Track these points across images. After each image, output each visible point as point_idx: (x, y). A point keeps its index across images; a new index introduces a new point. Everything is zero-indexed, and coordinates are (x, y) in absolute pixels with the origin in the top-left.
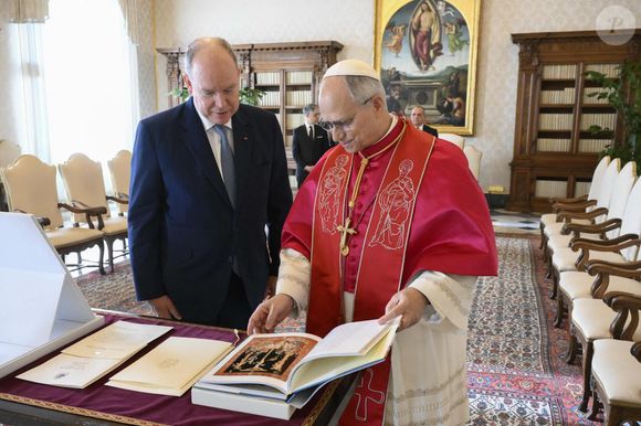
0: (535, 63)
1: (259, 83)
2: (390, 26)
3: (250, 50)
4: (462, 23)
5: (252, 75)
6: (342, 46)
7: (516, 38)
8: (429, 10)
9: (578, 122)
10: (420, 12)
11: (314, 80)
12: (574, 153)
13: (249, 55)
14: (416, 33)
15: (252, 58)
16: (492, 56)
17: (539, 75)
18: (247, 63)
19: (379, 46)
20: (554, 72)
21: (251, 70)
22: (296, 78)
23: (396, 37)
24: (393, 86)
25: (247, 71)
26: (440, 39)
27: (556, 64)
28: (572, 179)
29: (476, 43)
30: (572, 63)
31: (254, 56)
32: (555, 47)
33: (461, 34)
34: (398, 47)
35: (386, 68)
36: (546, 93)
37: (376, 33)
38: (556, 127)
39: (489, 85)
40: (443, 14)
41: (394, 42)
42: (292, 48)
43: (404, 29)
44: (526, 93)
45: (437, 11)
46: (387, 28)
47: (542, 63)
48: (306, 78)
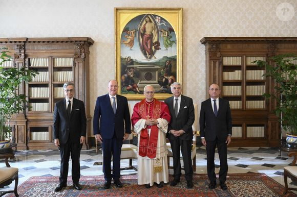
0: (219, 55)
1: (32, 65)
2: (126, 30)
3: (25, 42)
4: (171, 30)
5: (27, 60)
6: (93, 42)
7: (207, 41)
8: (150, 21)
9: (244, 91)
10: (145, 22)
11: (75, 64)
12: (243, 110)
13: (24, 46)
14: (143, 35)
15: (26, 47)
16: (190, 52)
17: (221, 62)
18: (23, 51)
19: (119, 42)
20: (229, 61)
21: (26, 56)
22: (60, 62)
23: (130, 37)
24: (130, 68)
25: (23, 56)
26: (158, 39)
27: (230, 56)
28: (244, 125)
29: (180, 42)
30: (238, 56)
31: (28, 46)
32: (229, 46)
33: (171, 37)
34: (131, 44)
35: (124, 57)
36: (225, 73)
37: (116, 34)
38: (232, 94)
39: (189, 69)
40: (159, 24)
41: (129, 40)
42: (58, 42)
43: (135, 33)
44: (214, 73)
45: (155, 22)
46: (123, 32)
47: (222, 56)
48: (69, 62)
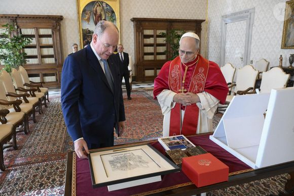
0: (141, 29)
1: (23, 33)
2: (84, 11)
3: (16, 17)
4: (113, 12)
5: (19, 30)
6: (61, 16)
7: (134, 20)
8: (100, 6)
9: (155, 49)
10: (96, 6)
11: (53, 33)
12: (155, 61)
13: (16, 20)
14: (95, 14)
15: (18, 21)
16: (124, 26)
17: (143, 33)
18: (15, 24)
19: (80, 19)
20: (147, 32)
21: (18, 27)
22: (43, 32)
23: (87, 16)
24: (88, 36)
25: (16, 27)
26: (105, 17)
27: (147, 29)
28: (155, 69)
29: (119, 20)
30: (152, 29)
32: (147, 23)
33: (113, 16)
34: (88, 20)
35: (84, 28)
36: (145, 39)
37: (78, 13)
38: (149, 52)
39: (125, 37)
40: (105, 8)
41: (87, 18)
42: (40, 18)
43: (90, 13)
44: (139, 39)
45: (103, 6)
46: (83, 12)
47: (143, 29)
48: (49, 32)
